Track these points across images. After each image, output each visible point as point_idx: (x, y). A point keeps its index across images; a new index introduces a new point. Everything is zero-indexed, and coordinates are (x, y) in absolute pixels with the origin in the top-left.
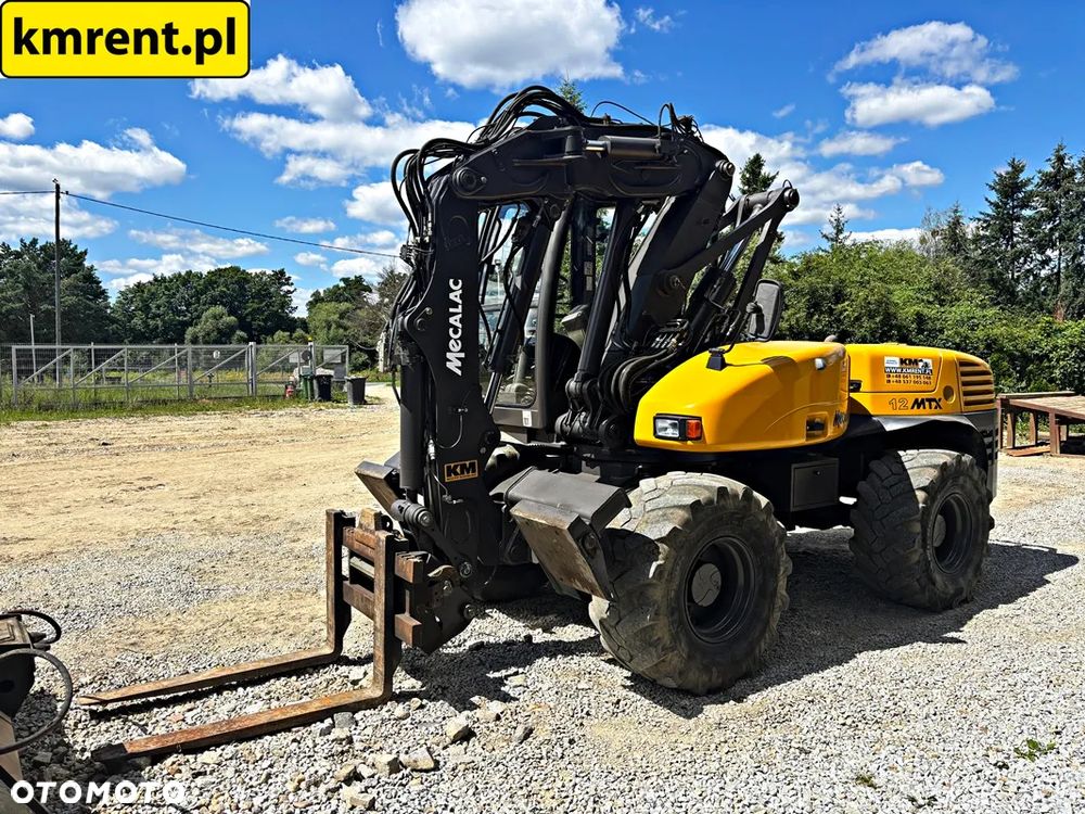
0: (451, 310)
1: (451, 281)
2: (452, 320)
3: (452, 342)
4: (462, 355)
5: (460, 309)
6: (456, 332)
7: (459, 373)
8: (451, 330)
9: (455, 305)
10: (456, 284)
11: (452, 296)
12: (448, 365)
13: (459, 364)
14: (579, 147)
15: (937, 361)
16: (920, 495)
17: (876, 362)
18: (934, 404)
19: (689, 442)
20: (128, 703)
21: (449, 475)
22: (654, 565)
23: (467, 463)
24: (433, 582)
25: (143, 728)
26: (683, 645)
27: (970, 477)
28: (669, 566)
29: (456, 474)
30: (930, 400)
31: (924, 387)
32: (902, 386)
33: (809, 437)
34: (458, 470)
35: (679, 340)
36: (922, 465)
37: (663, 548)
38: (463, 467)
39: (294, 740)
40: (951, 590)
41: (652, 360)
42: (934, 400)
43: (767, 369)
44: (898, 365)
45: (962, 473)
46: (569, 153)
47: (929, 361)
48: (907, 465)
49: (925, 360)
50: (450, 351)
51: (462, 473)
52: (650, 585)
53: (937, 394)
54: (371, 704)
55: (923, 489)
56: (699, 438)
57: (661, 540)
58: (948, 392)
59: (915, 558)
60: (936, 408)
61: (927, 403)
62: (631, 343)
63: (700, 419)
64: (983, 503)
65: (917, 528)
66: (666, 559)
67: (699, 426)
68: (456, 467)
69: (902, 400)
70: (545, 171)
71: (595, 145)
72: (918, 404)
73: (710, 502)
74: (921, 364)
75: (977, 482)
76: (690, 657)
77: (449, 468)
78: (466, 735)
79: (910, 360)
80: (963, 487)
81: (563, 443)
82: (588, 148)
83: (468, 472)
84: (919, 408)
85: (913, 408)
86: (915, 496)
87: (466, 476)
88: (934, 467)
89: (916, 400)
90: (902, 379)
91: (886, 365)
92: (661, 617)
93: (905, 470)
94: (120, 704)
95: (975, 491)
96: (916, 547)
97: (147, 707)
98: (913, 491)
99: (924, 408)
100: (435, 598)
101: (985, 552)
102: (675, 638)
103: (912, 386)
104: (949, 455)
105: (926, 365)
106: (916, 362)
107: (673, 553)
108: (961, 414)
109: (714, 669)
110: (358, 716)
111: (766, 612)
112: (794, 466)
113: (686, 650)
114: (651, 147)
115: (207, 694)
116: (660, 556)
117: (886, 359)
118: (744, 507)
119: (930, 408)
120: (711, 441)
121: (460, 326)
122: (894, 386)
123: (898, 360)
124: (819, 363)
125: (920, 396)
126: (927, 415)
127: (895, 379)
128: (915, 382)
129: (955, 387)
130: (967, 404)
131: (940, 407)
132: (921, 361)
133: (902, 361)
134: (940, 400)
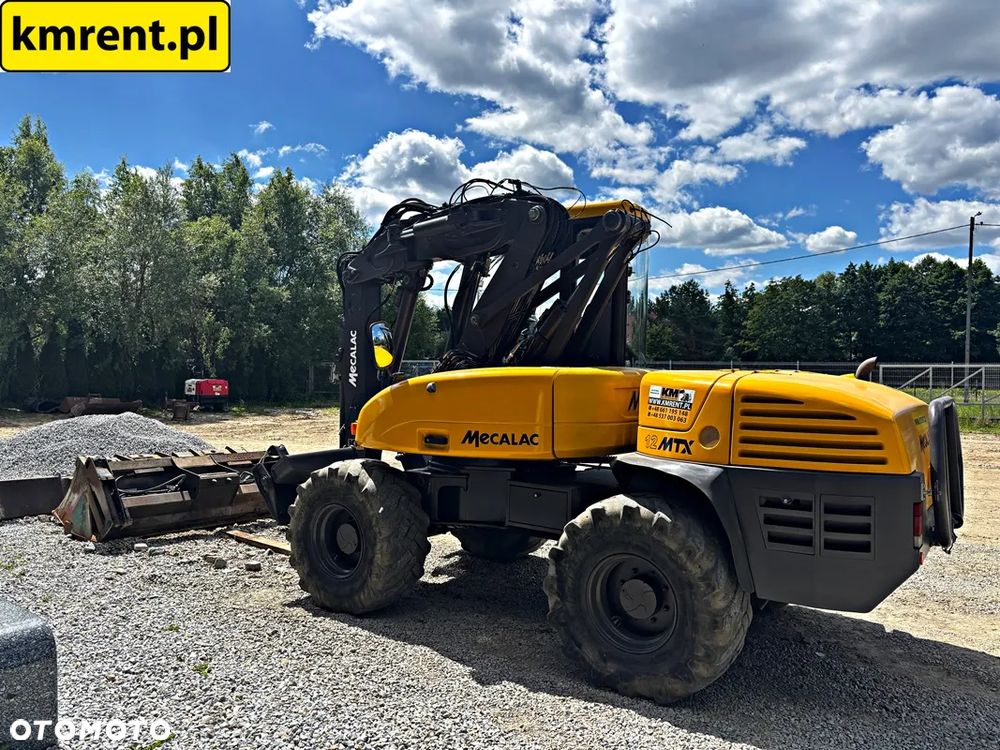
0: (351, 349)
2: (351, 355)
4: (356, 375)
5: (355, 348)
7: (355, 385)
8: (351, 360)
9: (353, 346)
10: (353, 333)
11: (351, 340)
12: (349, 380)
13: (355, 380)
18: (682, 447)
30: (679, 442)
32: (658, 421)
33: (426, 447)
42: (684, 442)
44: (660, 396)
47: (691, 393)
49: (687, 391)
50: (351, 372)
53: (691, 436)
56: (355, 436)
58: (708, 435)
60: (684, 452)
61: (674, 445)
71: (407, 233)
72: (665, 444)
74: (681, 396)
79: (672, 390)
84: (666, 448)
85: (659, 448)
89: (666, 439)
90: (659, 413)
91: (651, 395)
99: (670, 450)
103: (668, 423)
105: (687, 397)
106: (679, 393)
112: (509, 483)
114: (443, 223)
117: (652, 388)
119: (677, 450)
121: (355, 358)
122: (652, 420)
123: (660, 389)
124: (431, 386)
125: (669, 435)
126: (669, 458)
127: (654, 412)
128: (670, 418)
129: (722, 430)
130: (743, 454)
131: (689, 452)
132: (682, 392)
133: (664, 392)
134: (691, 442)
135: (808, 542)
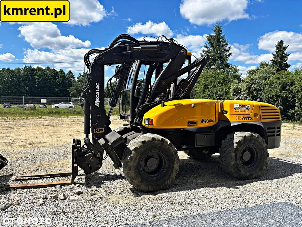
0: (96, 91)
1: (96, 84)
2: (96, 93)
3: (97, 99)
4: (100, 102)
5: (99, 90)
6: (98, 96)
7: (99, 106)
8: (96, 96)
10: (98, 84)
11: (96, 87)
12: (95, 104)
13: (99, 104)
14: (131, 49)
15: (253, 106)
16: (235, 145)
17: (232, 106)
18: (250, 118)
19: (150, 126)
20: (25, 178)
21: (95, 131)
22: (130, 156)
23: (101, 129)
24: (86, 157)
25: (23, 183)
26: (139, 178)
27: (258, 141)
28: (135, 157)
29: (98, 131)
30: (248, 117)
31: (246, 113)
32: (240, 113)
33: (188, 126)
34: (98, 130)
35: (160, 99)
36: (238, 136)
37: (133, 152)
38: (100, 130)
39: (44, 190)
40: (248, 174)
41: (151, 104)
42: (250, 117)
43: (174, 107)
44: (239, 107)
45: (254, 139)
46: (128, 51)
47: (250, 106)
48: (235, 136)
49: (248, 105)
50: (96, 101)
51: (99, 131)
52: (128, 161)
53: (251, 115)
54: (68, 184)
55: (236, 143)
56: (152, 125)
57: (133, 150)
58: (255, 115)
59: (232, 163)
60: (250, 119)
61: (247, 118)
62: (150, 100)
63: (153, 120)
64: (263, 149)
65: (233, 154)
66: (134, 155)
67: (152, 121)
68: (97, 130)
69: (239, 117)
70: (123, 55)
71: (136, 48)
72: (244, 118)
73: (149, 141)
74: (246, 106)
75: (260, 142)
76: (141, 182)
77: (95, 130)
78: (79, 193)
79: (243, 105)
80: (254, 143)
81: (136, 125)
82: (134, 49)
83: (101, 131)
84: (244, 119)
85: (242, 119)
86: (234, 145)
87: (100, 132)
88: (242, 137)
89: (244, 117)
90: (239, 111)
91: (235, 106)
92: (131, 170)
93: (234, 137)
94: (23, 178)
95: (260, 145)
96: (232, 160)
97: (27, 180)
98: (233, 143)
99: (246, 119)
100: (86, 161)
101: (265, 164)
102: (136, 176)
103: (243, 113)
104: (249, 134)
105: (248, 107)
106: (245, 106)
107: (136, 154)
108: (260, 122)
109: (150, 186)
110: (62, 187)
111: (170, 172)
112: (196, 134)
113: (140, 180)
114: (155, 48)
115: (41, 178)
116: (132, 154)
117: (235, 105)
118: (161, 143)
119: (248, 119)
120: (155, 126)
121: (99, 95)
122: (237, 113)
123: (239, 105)
124: (193, 105)
125: (245, 116)
126: (247, 121)
127: (237, 110)
128: (244, 112)
129: (258, 114)
130: (263, 119)
131: (252, 120)
132: (247, 105)
133: (240, 105)
134: (252, 117)
135: (274, 135)
